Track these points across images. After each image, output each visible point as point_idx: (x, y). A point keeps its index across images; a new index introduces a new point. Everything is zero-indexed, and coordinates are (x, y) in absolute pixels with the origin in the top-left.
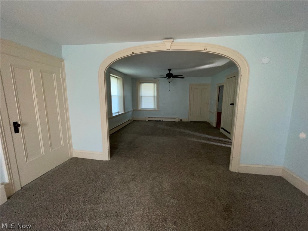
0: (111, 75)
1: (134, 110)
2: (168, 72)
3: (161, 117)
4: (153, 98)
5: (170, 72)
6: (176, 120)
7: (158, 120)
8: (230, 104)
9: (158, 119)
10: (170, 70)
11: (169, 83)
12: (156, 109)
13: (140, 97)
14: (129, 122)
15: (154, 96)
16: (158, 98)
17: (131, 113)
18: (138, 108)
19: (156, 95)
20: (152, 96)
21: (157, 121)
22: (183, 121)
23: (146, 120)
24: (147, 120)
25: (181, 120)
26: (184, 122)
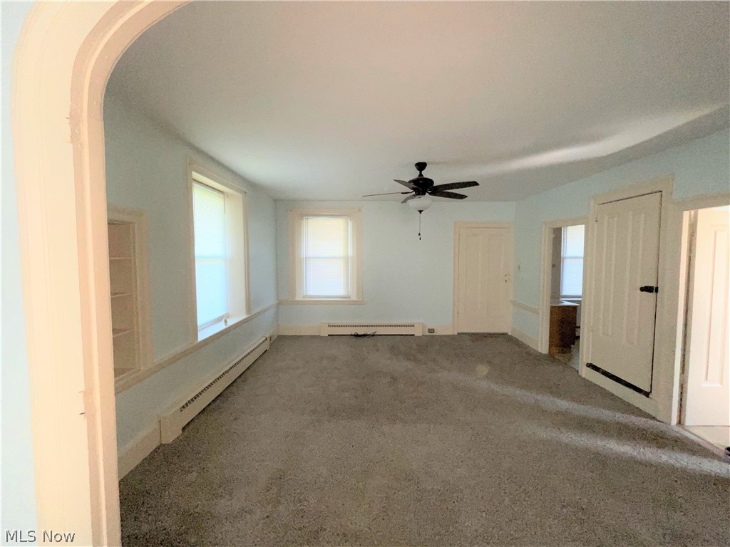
0: (196, 175)
1: (280, 304)
2: (415, 174)
4: (341, 264)
5: (423, 172)
6: (418, 332)
7: (360, 333)
8: (643, 289)
9: (361, 331)
10: (421, 166)
11: (420, 212)
12: (354, 298)
13: (300, 261)
14: (266, 346)
15: (346, 258)
17: (270, 314)
18: (294, 295)
19: (350, 254)
20: (339, 258)
21: (357, 336)
22: (438, 332)
23: (321, 335)
24: (325, 332)
25: (431, 331)
26: (440, 336)
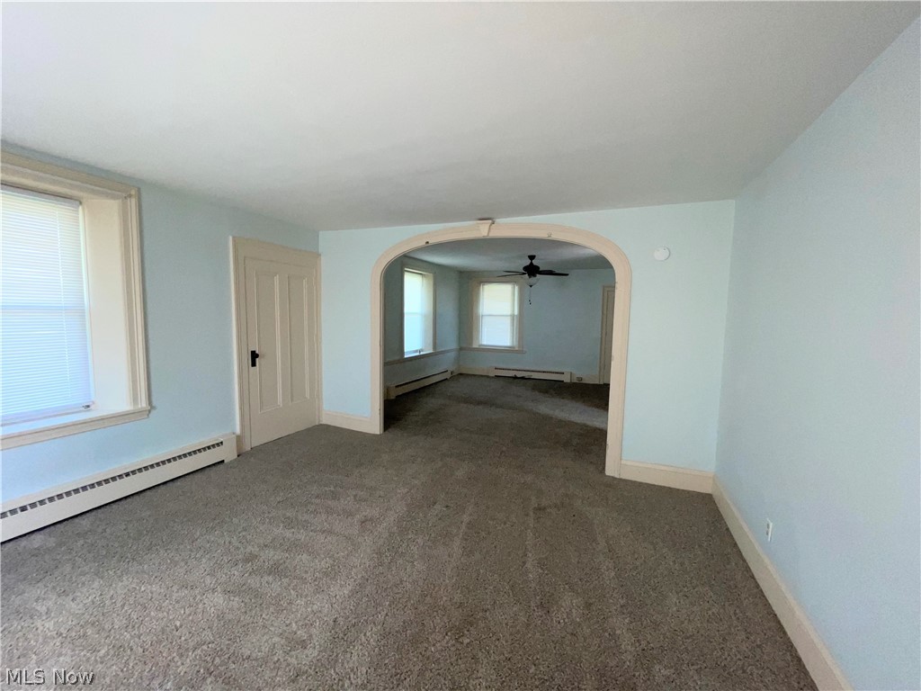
0: (406, 269)
1: (461, 349)
2: (528, 262)
3: (527, 368)
4: (508, 321)
5: (533, 262)
6: (566, 379)
7: (518, 376)
9: (519, 374)
10: (531, 257)
11: (531, 286)
12: (516, 348)
13: (478, 317)
14: (447, 376)
15: (513, 316)
16: (522, 322)
17: (452, 355)
18: (471, 343)
19: (516, 312)
20: (507, 316)
21: (515, 378)
22: (584, 380)
23: (490, 375)
24: (492, 374)
25: (580, 379)
26: (586, 384)
